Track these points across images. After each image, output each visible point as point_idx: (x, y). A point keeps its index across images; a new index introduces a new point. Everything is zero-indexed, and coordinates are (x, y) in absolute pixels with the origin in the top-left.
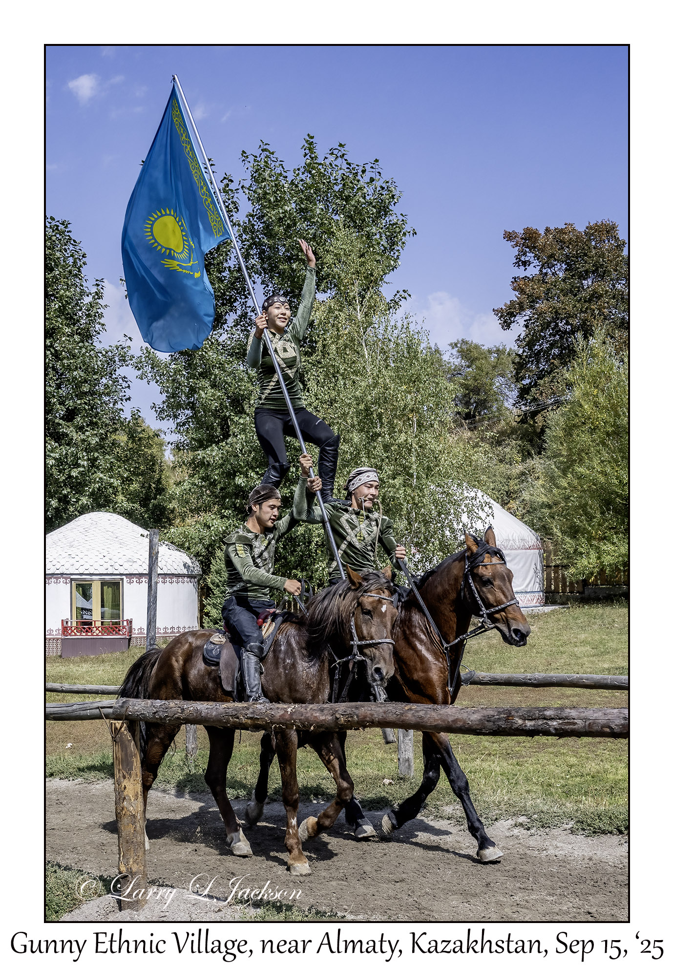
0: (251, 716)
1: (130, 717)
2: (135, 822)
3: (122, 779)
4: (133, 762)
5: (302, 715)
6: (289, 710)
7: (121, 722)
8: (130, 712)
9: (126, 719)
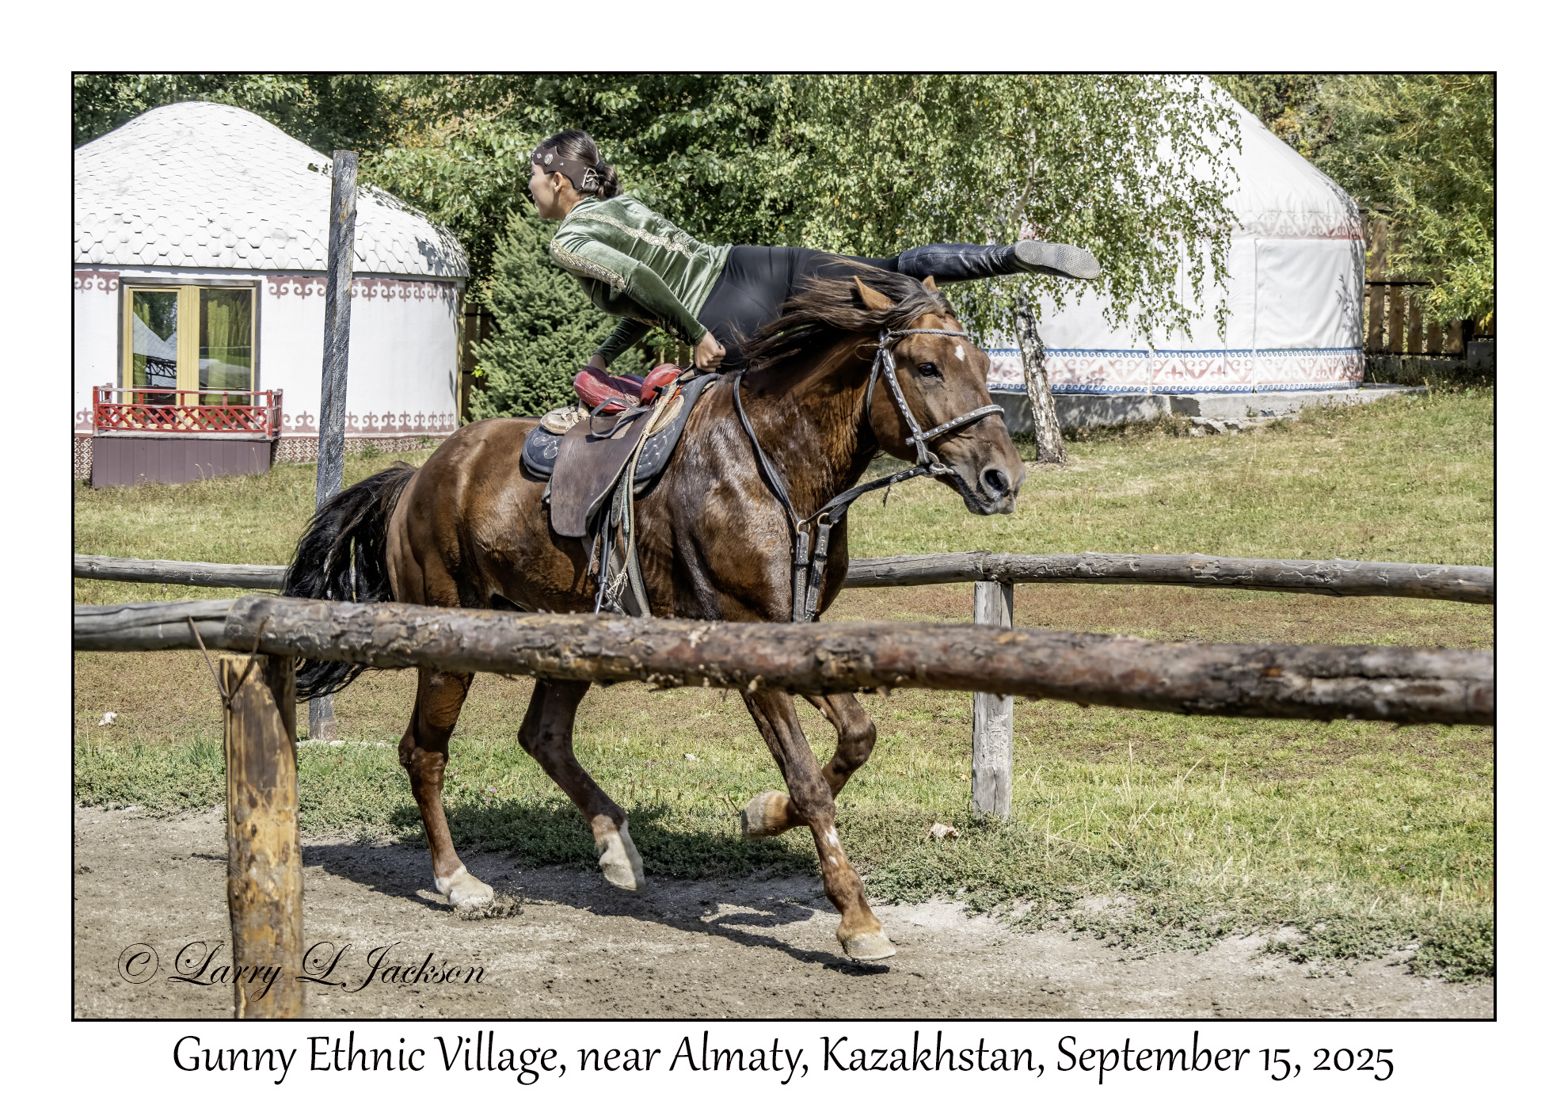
0: (593, 650)
1: (272, 648)
2: (278, 922)
3: (246, 809)
4: (275, 765)
5: (727, 651)
6: (694, 637)
7: (246, 658)
8: (272, 631)
9: (259, 652)
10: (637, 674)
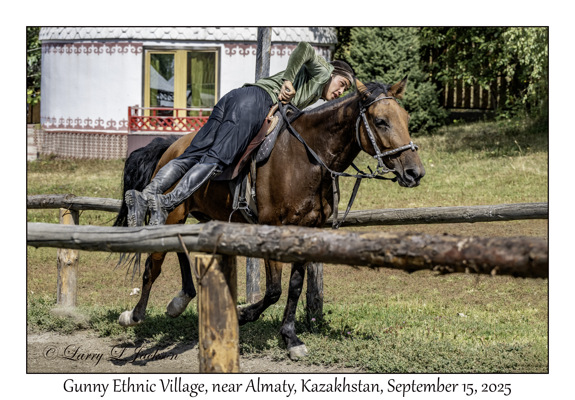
0: (403, 252)
1: (224, 251)
3: (210, 341)
4: (226, 316)
6: (460, 245)
7: (210, 257)
8: (224, 242)
9: (217, 253)
10: (428, 266)
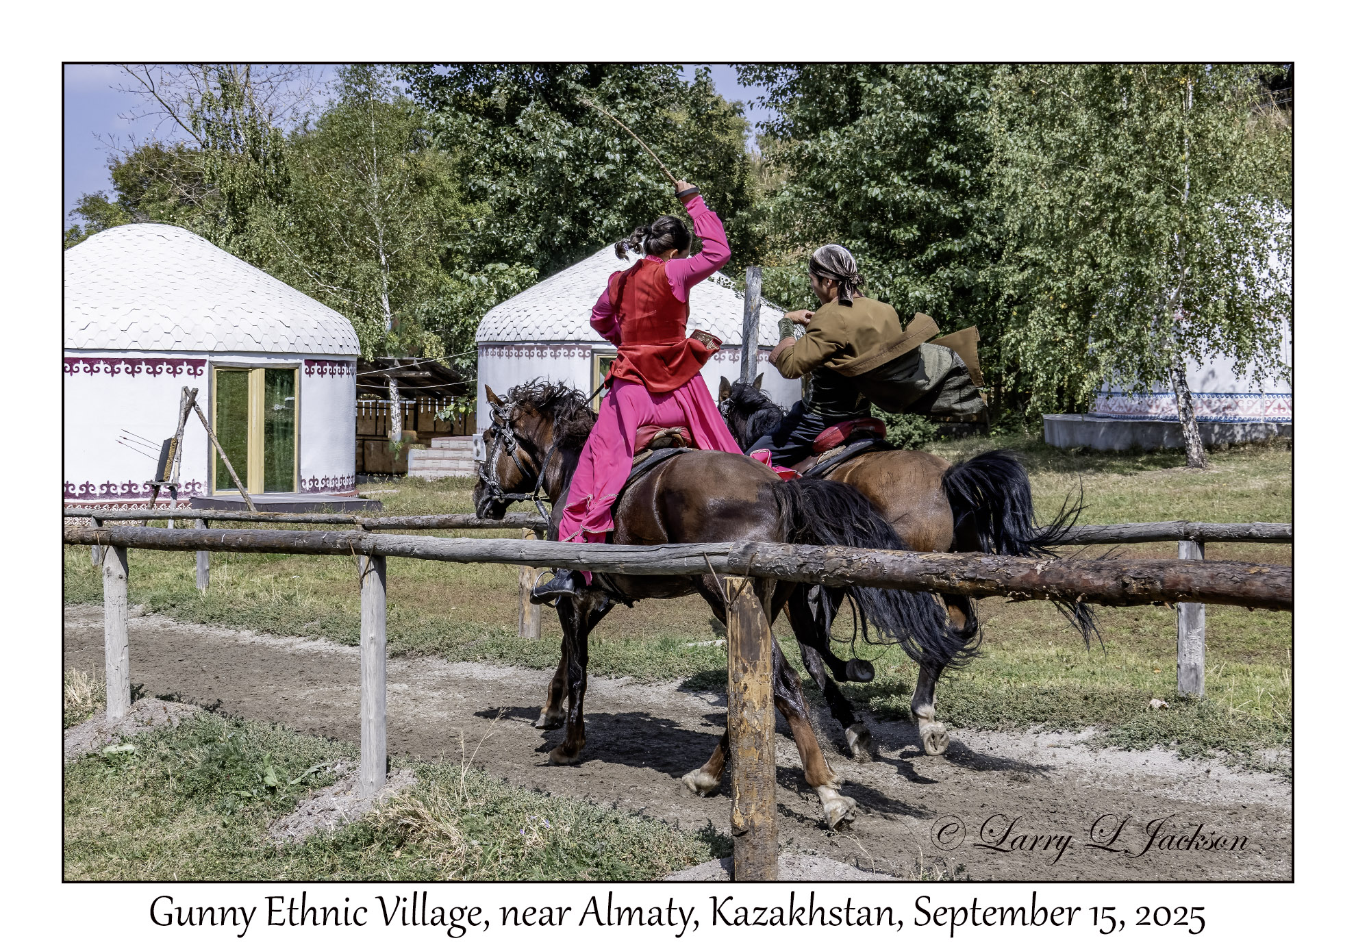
0: (971, 575)
1: (758, 572)
2: (760, 745)
3: (741, 673)
4: (759, 646)
5: (1062, 577)
6: (1039, 568)
7: (741, 579)
8: (759, 562)
9: (749, 575)
10: (1000, 591)
